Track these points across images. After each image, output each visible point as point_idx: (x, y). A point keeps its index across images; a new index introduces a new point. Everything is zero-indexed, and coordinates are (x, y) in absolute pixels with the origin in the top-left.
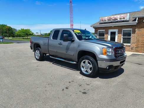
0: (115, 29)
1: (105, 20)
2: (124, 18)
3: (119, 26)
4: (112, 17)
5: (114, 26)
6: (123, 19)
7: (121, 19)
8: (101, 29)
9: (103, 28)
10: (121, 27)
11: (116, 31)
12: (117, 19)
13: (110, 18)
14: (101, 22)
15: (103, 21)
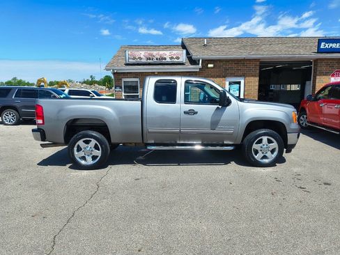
1: (140, 58)
2: (178, 58)
3: (167, 73)
4: (155, 53)
5: (159, 72)
6: (176, 60)
7: (171, 58)
8: (131, 78)
9: (135, 75)
12: (165, 59)
13: (149, 54)
14: (131, 61)
15: (134, 58)
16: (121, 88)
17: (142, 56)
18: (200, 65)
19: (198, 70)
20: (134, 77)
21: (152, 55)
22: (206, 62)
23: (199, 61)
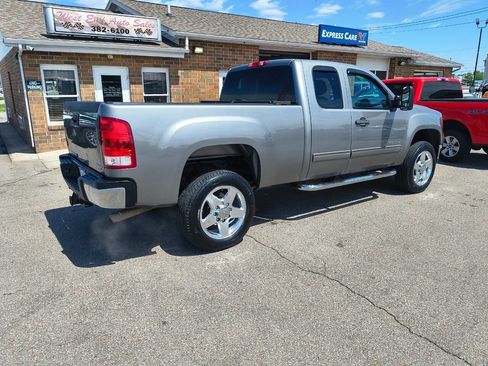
0: (119, 65)
1: (80, 26)
2: (149, 32)
3: (129, 57)
4: (107, 18)
5: (114, 56)
6: (146, 36)
7: (138, 31)
8: (60, 63)
9: (70, 58)
10: (137, 61)
11: (122, 72)
12: (127, 31)
13: (98, 20)
14: (61, 29)
15: (67, 25)
16: (40, 83)
17: (83, 22)
18: (187, 48)
19: (183, 57)
20: (66, 63)
21: (102, 22)
22: (194, 43)
23: (184, 40)
